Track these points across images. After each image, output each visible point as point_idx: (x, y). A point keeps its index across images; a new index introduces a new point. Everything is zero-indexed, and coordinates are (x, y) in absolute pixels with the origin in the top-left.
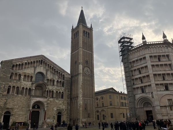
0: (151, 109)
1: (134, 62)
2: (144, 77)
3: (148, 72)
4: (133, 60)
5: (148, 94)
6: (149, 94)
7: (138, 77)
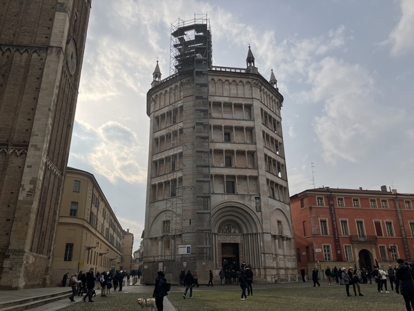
0: (238, 239)
1: (217, 105)
2: (241, 153)
3: (255, 144)
4: (218, 99)
5: (247, 198)
6: (250, 200)
7: (224, 149)
